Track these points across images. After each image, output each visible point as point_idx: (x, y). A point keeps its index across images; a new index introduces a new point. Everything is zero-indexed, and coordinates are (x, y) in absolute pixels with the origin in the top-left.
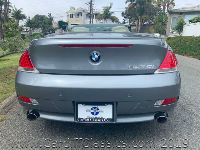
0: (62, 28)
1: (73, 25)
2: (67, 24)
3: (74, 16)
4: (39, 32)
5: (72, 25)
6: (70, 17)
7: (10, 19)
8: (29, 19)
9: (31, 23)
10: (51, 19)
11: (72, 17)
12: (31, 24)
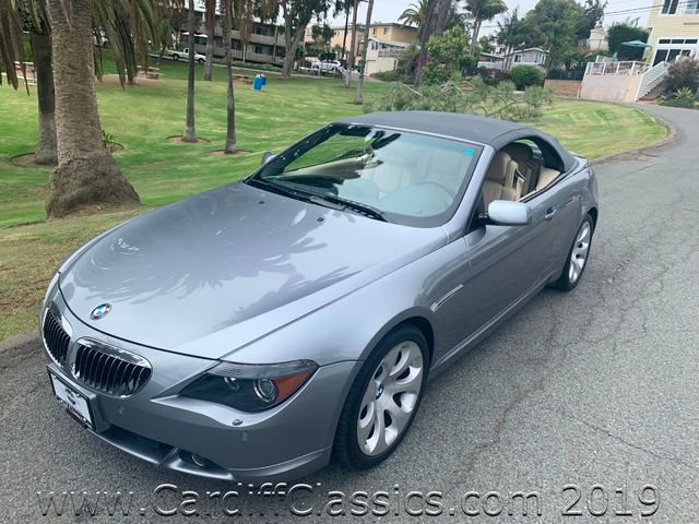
0: (615, 55)
1: (667, 41)
2: (644, 36)
3: (681, 8)
4: (533, 63)
5: (662, 42)
6: (664, 11)
7: (458, 17)
8: (514, 18)
9: (514, 30)
10: (596, 13)
11: (673, 12)
12: (515, 33)
